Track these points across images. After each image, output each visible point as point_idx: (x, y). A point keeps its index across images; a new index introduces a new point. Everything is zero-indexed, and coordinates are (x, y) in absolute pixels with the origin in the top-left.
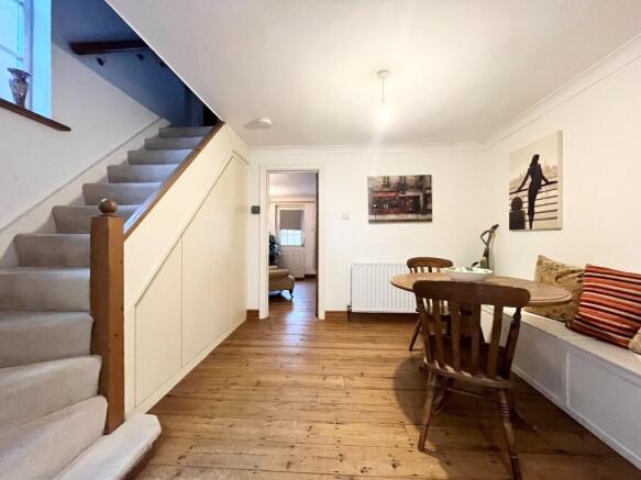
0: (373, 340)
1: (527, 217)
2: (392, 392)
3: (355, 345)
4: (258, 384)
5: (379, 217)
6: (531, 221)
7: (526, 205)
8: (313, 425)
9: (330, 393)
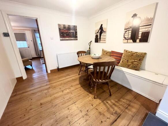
0: (69, 75)
1: (99, 40)
2: (81, 88)
3: (65, 78)
4: (41, 104)
5: (63, 39)
6: (100, 41)
7: (99, 37)
8: (68, 107)
9: (67, 95)
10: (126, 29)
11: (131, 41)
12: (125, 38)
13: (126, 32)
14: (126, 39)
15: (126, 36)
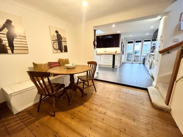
4: (134, 121)
9: (106, 106)
10: (53, 40)
11: (59, 51)
12: (55, 48)
13: (54, 43)
14: (56, 50)
15: (55, 47)
